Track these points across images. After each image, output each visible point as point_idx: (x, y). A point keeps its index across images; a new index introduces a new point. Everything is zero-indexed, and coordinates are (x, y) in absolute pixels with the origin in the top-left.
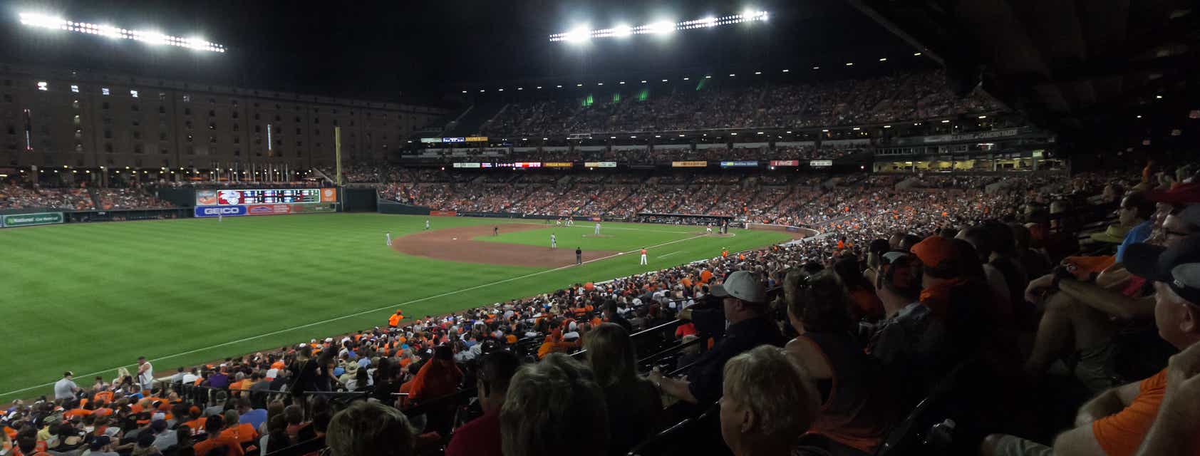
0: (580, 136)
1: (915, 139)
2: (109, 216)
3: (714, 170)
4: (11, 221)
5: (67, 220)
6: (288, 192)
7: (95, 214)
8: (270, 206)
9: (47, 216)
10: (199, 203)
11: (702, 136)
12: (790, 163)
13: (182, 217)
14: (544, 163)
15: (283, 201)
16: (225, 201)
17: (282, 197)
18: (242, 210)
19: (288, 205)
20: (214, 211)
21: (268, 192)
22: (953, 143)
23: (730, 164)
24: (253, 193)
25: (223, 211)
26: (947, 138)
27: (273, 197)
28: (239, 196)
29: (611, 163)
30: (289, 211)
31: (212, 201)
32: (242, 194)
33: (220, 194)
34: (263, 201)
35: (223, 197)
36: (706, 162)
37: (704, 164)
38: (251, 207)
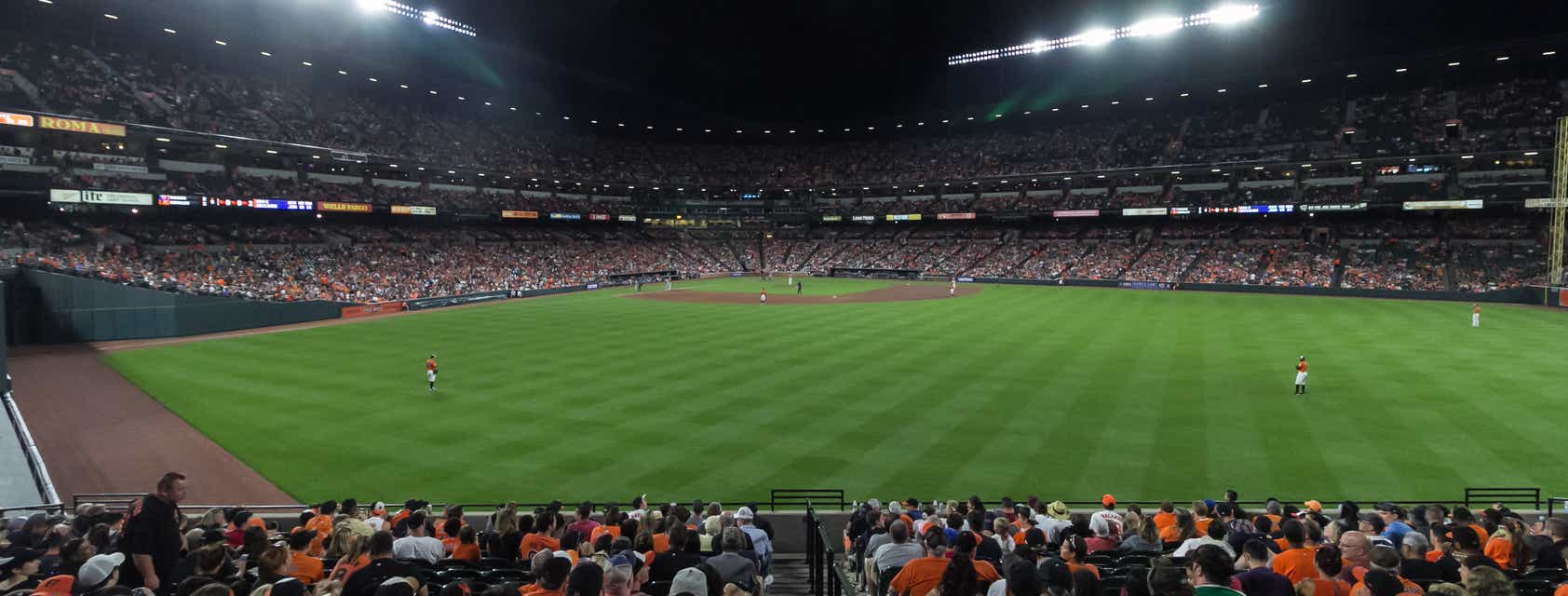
0: (350, 157)
1: (678, 201)
3: (544, 223)
11: (528, 181)
12: (603, 217)
14: (319, 203)
22: (707, 207)
23: (558, 216)
26: (705, 203)
29: (429, 208)
36: (536, 213)
37: (534, 215)
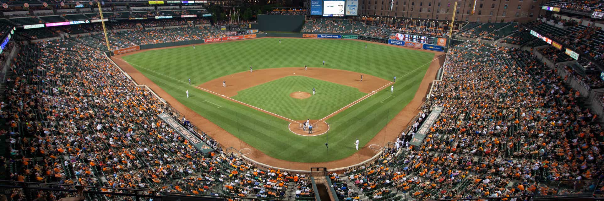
2: (369, 39)
4: (344, 37)
5: (359, 39)
6: (423, 38)
7: (365, 37)
8: (414, 43)
9: (354, 36)
10: (390, 38)
13: (385, 43)
15: (420, 42)
16: (398, 38)
17: (421, 40)
18: (403, 43)
19: (421, 45)
20: (394, 42)
21: (415, 37)
24: (409, 36)
25: (397, 43)
27: (416, 39)
28: (403, 37)
30: (421, 47)
31: (394, 38)
32: (405, 36)
33: (397, 35)
34: (412, 41)
35: (398, 36)
38: (407, 42)
